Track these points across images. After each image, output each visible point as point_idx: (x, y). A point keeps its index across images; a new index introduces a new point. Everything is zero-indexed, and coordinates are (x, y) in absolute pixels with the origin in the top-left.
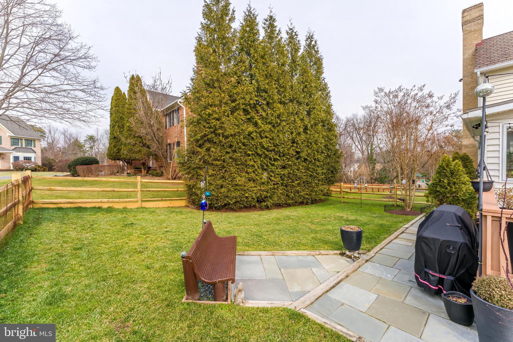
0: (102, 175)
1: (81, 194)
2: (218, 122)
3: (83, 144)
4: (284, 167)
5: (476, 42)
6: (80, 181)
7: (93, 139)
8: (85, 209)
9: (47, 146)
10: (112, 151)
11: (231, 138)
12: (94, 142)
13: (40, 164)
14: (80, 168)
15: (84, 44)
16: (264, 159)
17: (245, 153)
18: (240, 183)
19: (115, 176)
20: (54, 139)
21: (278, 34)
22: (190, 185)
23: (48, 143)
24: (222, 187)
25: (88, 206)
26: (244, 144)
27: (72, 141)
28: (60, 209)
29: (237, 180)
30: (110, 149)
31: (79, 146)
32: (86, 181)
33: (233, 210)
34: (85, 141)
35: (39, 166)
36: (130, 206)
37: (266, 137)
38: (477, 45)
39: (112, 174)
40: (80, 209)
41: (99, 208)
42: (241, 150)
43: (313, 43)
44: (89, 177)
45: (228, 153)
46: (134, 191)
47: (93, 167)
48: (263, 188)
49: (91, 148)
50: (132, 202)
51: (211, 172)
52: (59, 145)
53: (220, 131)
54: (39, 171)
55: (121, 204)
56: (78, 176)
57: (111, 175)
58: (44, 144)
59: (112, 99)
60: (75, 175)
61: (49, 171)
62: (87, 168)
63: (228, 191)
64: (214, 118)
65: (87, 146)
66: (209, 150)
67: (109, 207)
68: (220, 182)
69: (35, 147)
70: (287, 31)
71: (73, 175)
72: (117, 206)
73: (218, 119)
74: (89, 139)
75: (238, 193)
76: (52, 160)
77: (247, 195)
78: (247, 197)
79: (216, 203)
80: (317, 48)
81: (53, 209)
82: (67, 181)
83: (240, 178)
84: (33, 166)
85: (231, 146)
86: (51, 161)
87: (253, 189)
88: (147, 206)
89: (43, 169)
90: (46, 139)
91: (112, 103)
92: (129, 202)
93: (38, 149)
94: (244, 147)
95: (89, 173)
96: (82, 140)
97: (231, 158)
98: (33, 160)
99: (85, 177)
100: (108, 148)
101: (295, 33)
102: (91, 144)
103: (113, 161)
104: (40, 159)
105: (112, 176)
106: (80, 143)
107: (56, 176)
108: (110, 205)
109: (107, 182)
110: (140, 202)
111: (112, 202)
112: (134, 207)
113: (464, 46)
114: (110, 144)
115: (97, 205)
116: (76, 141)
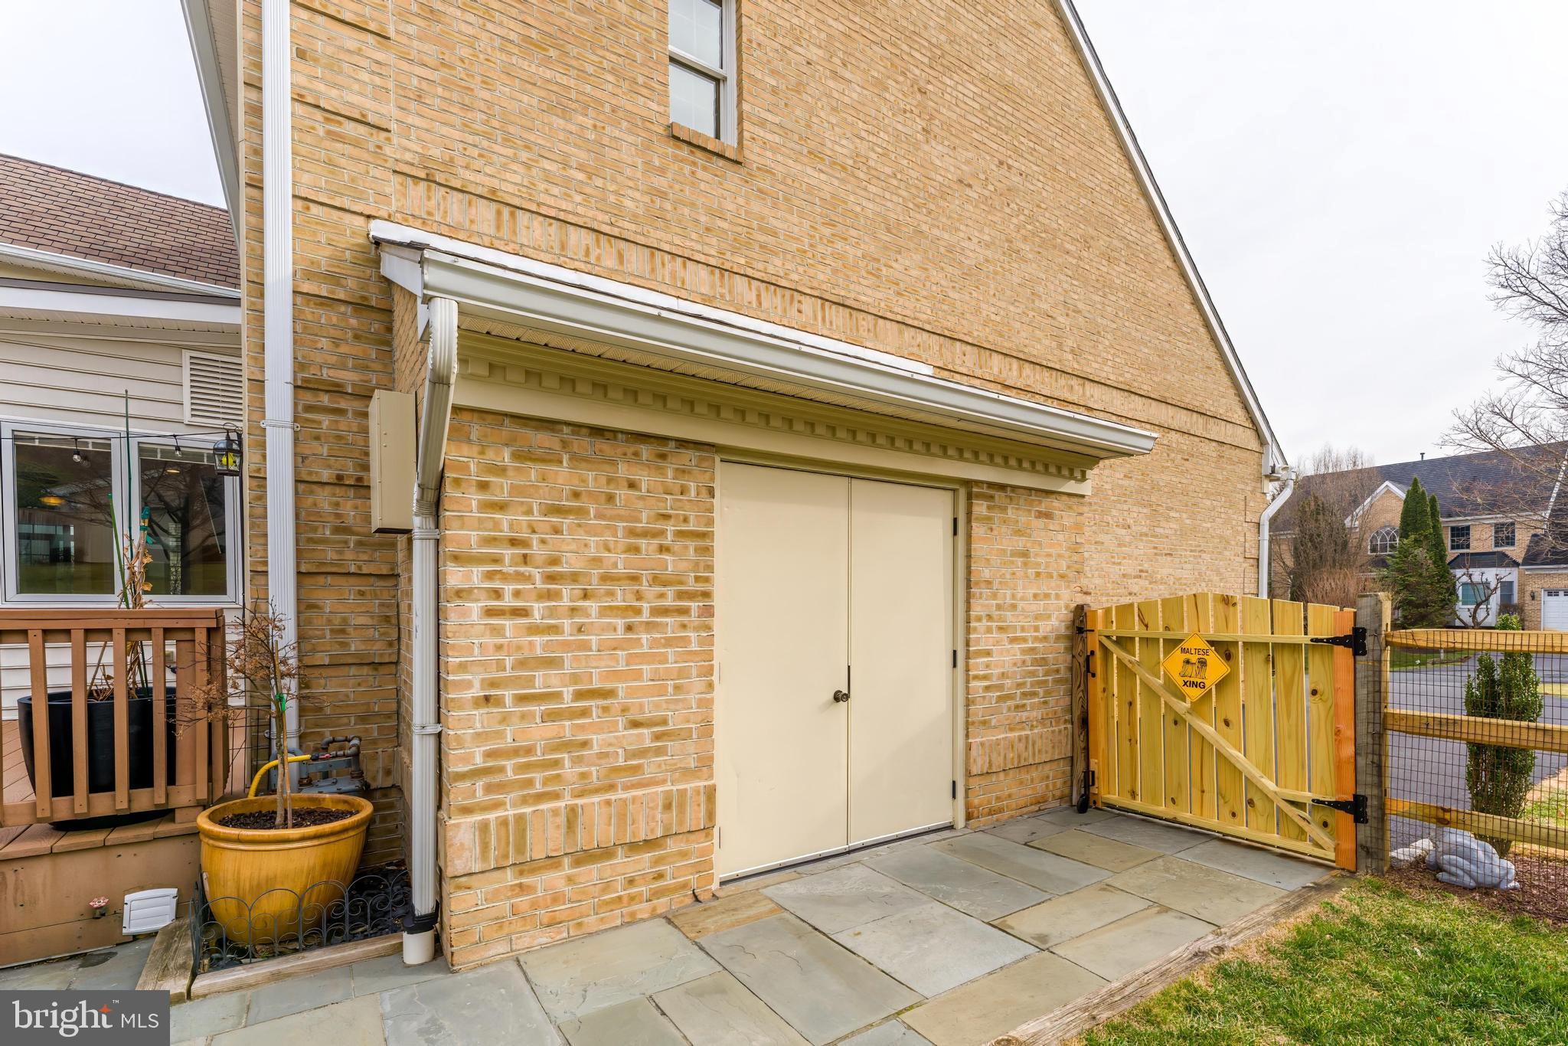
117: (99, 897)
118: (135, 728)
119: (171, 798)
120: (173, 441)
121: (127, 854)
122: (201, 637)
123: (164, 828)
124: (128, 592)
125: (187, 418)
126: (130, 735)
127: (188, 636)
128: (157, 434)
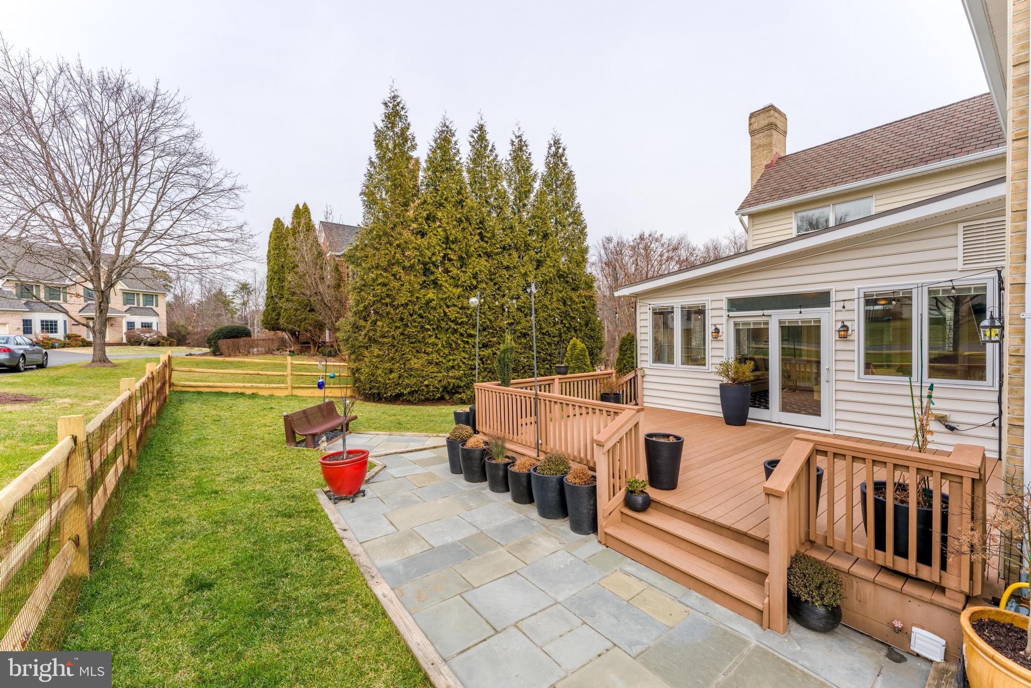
0: (253, 354)
1: (223, 377)
2: (384, 289)
3: (231, 297)
4: (485, 346)
5: (765, 163)
6: (223, 362)
7: (247, 289)
8: (227, 394)
9: (173, 300)
10: (269, 317)
11: (401, 309)
12: (249, 293)
13: (165, 334)
14: (223, 343)
15: (229, 172)
16: (453, 334)
17: (422, 327)
18: (416, 366)
19: (272, 356)
20: (185, 289)
21: (491, 151)
22: (353, 369)
23: (176, 296)
24: (391, 371)
25: (230, 391)
26: (421, 316)
27: (212, 293)
28: (199, 393)
29: (412, 362)
30: (266, 313)
31: (223, 302)
32: (231, 363)
33: (409, 402)
34: (234, 292)
35: (163, 338)
36: (277, 393)
37: (455, 306)
38: (767, 167)
39: (269, 352)
40: (220, 394)
41: (242, 394)
42: (414, 324)
43: (561, 151)
44: (235, 356)
45: (397, 328)
46: (283, 375)
47: (242, 341)
48: (451, 374)
49: (244, 304)
50: (280, 388)
51: (376, 352)
52: (193, 301)
53: (388, 300)
54: (163, 345)
55: (266, 391)
56: (221, 354)
57: (267, 353)
58: (170, 298)
59: (271, 236)
60: (216, 352)
61: (178, 345)
62: (233, 343)
63: (399, 378)
64: (380, 284)
65: (238, 301)
66: (375, 324)
67: (253, 394)
68: (388, 365)
69: (157, 306)
70: (512, 141)
71: (214, 353)
72: (261, 393)
73: (384, 285)
74: (241, 289)
75: (414, 381)
76: (182, 326)
77: (426, 383)
78: (427, 386)
79: (385, 393)
80: (566, 160)
81: (193, 392)
82: (206, 362)
83: (416, 361)
84: (155, 337)
85: (402, 319)
86: (180, 328)
87: (435, 374)
88: (298, 394)
89: (169, 342)
90: (172, 290)
91: (269, 243)
92: (276, 388)
93: (162, 309)
94: (420, 320)
95: (236, 351)
96: (229, 291)
97: (402, 334)
98: (154, 327)
99: (230, 356)
100: (264, 312)
101: (525, 142)
102: (243, 297)
103: (272, 332)
104: (165, 326)
105: (267, 356)
106: (226, 297)
107: (191, 355)
108: (255, 391)
109: (258, 364)
110: (290, 388)
111: (256, 388)
112: (282, 395)
113: (752, 167)
114: (267, 305)
115: (239, 391)
116: (220, 292)
117: (898, 620)
118: (921, 526)
119: (942, 580)
120: (950, 284)
121: (914, 604)
122: (967, 485)
123: (937, 597)
124: (919, 434)
125: (960, 265)
126: (918, 529)
127: (958, 480)
128: (941, 280)
